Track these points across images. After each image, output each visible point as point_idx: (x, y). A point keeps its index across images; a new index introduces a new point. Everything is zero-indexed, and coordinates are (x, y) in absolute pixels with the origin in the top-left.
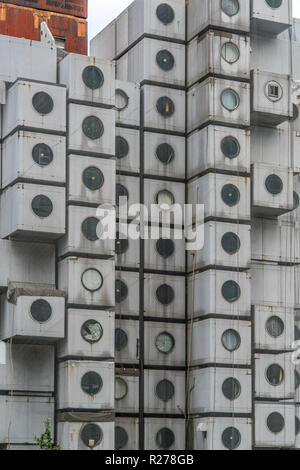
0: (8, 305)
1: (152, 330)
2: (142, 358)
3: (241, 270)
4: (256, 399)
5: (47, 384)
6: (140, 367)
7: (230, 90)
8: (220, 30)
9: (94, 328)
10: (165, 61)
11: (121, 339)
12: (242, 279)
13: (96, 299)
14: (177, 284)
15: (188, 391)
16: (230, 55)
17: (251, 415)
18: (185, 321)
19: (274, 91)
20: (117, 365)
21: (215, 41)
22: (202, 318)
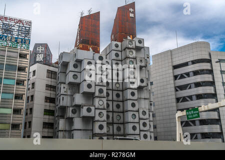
0: (82, 109)
1: (115, 114)
2: (113, 121)
3: (136, 100)
4: (140, 131)
5: (90, 128)
6: (113, 123)
7: (131, 61)
8: (129, 48)
9: (102, 114)
10: (117, 55)
11: (108, 117)
12: (136, 102)
13: (102, 107)
14: (121, 104)
15: (124, 129)
16: (131, 53)
17: (139, 135)
18: (123, 112)
19: (141, 61)
20: (107, 123)
21: (128, 51)
22: (127, 111)
